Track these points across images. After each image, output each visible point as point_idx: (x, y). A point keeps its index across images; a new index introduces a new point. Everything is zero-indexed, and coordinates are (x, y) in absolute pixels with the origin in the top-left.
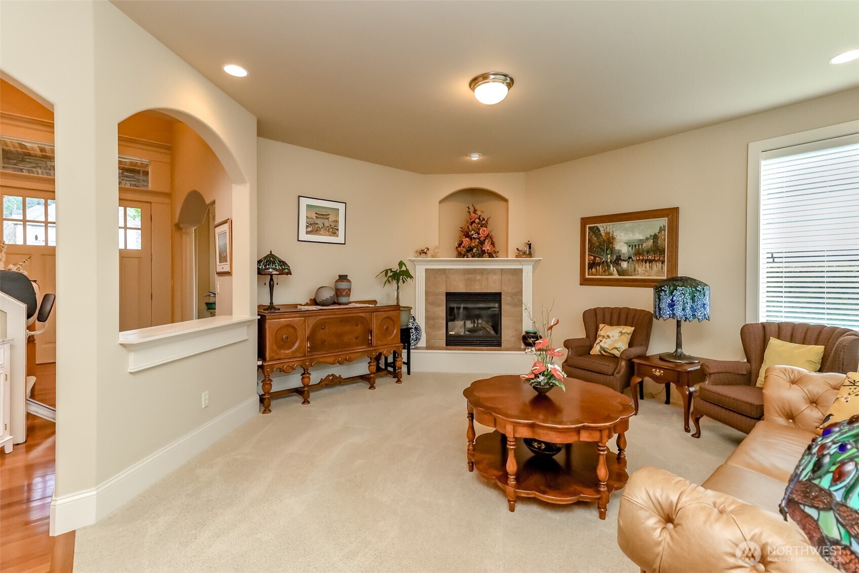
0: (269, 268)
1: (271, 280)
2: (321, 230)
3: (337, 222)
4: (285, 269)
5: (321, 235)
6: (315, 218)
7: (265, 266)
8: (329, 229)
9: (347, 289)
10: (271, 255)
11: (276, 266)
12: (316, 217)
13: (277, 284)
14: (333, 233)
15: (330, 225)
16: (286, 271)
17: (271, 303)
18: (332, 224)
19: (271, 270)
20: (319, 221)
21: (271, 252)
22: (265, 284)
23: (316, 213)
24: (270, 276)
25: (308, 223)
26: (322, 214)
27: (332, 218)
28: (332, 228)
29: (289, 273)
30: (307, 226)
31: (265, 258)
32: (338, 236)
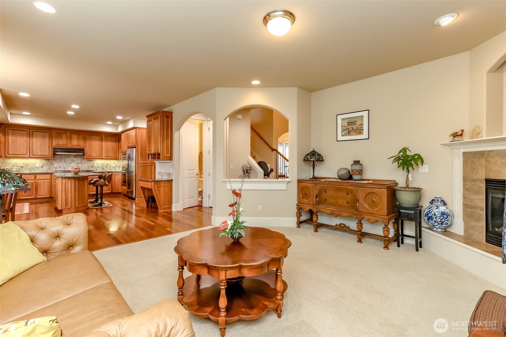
0: (313, 158)
1: (314, 164)
2: (351, 132)
3: (362, 124)
4: (321, 158)
5: (351, 135)
6: (346, 125)
7: (311, 156)
8: (356, 130)
9: (359, 170)
10: (314, 151)
11: (316, 157)
12: (348, 125)
13: (317, 166)
14: (360, 133)
15: (357, 128)
16: (321, 159)
17: (314, 176)
18: (358, 127)
19: (313, 159)
20: (350, 127)
21: (314, 149)
22: (311, 166)
23: (348, 123)
24: (313, 162)
25: (342, 130)
26: (351, 122)
27: (358, 123)
28: (359, 130)
29: (323, 160)
30: (342, 131)
31: (311, 152)
32: (363, 134)
